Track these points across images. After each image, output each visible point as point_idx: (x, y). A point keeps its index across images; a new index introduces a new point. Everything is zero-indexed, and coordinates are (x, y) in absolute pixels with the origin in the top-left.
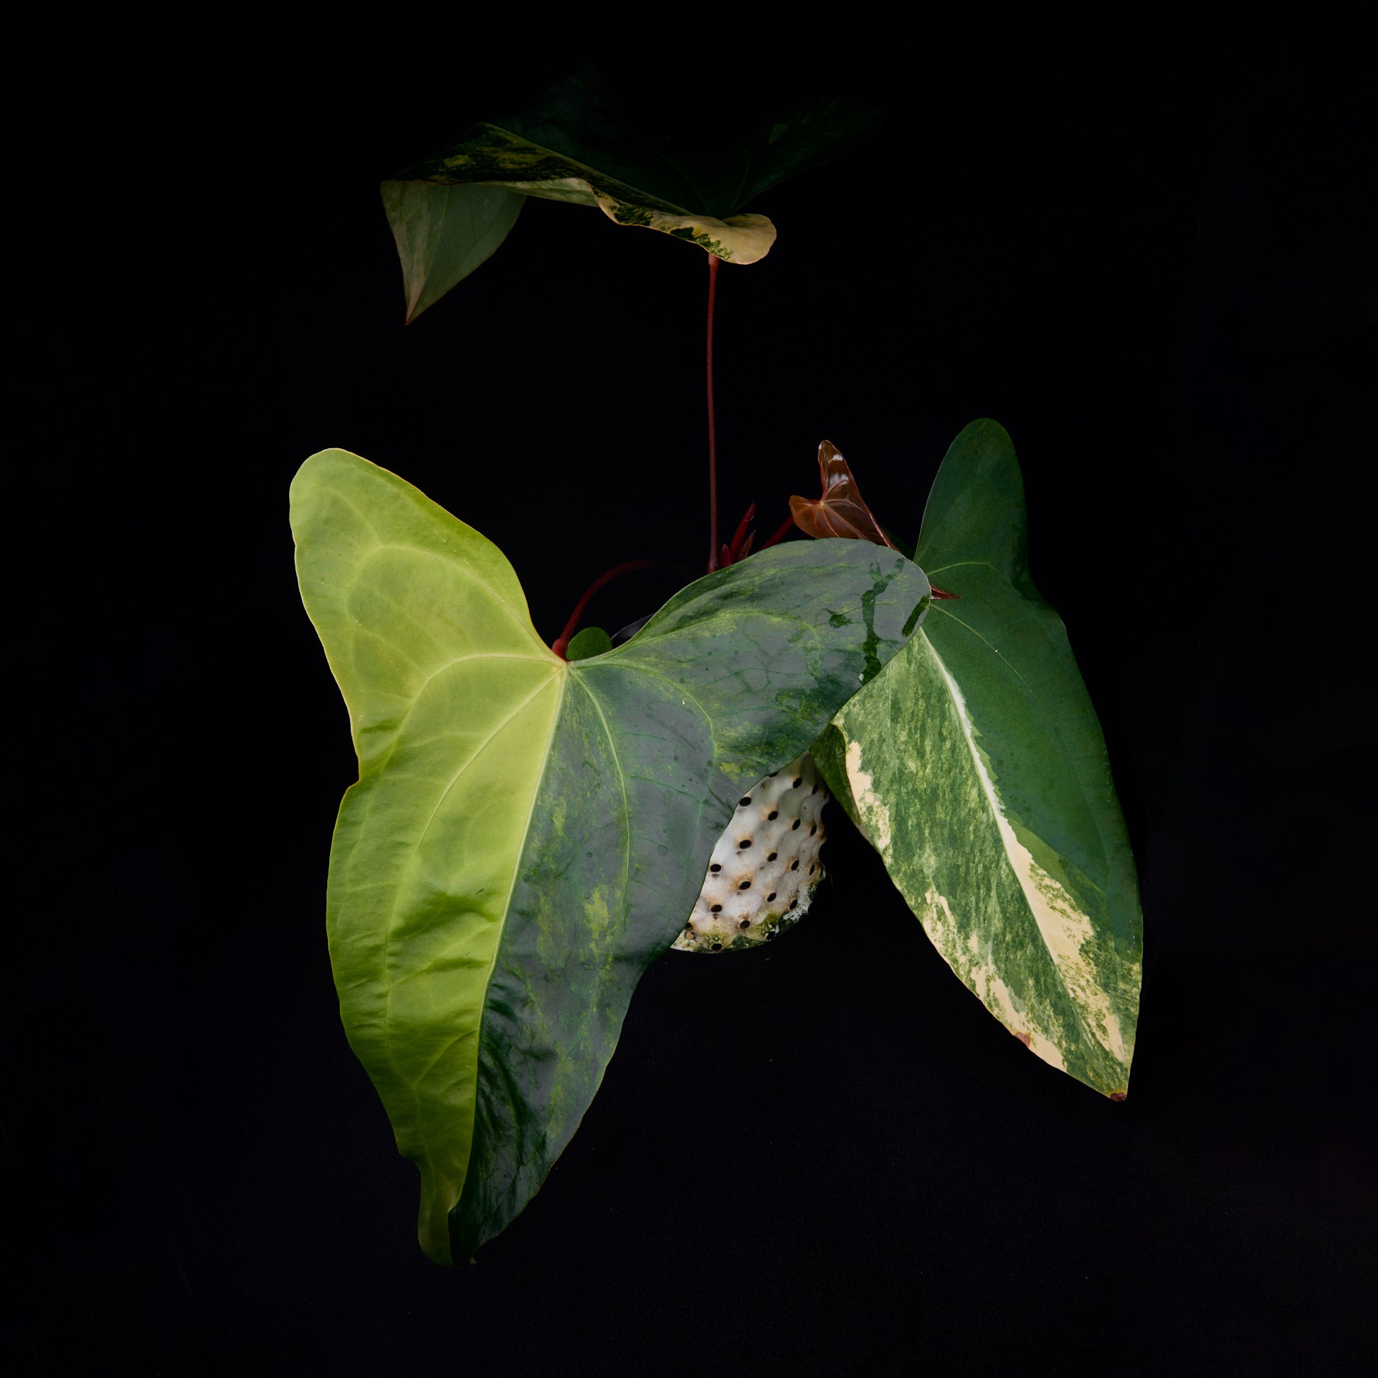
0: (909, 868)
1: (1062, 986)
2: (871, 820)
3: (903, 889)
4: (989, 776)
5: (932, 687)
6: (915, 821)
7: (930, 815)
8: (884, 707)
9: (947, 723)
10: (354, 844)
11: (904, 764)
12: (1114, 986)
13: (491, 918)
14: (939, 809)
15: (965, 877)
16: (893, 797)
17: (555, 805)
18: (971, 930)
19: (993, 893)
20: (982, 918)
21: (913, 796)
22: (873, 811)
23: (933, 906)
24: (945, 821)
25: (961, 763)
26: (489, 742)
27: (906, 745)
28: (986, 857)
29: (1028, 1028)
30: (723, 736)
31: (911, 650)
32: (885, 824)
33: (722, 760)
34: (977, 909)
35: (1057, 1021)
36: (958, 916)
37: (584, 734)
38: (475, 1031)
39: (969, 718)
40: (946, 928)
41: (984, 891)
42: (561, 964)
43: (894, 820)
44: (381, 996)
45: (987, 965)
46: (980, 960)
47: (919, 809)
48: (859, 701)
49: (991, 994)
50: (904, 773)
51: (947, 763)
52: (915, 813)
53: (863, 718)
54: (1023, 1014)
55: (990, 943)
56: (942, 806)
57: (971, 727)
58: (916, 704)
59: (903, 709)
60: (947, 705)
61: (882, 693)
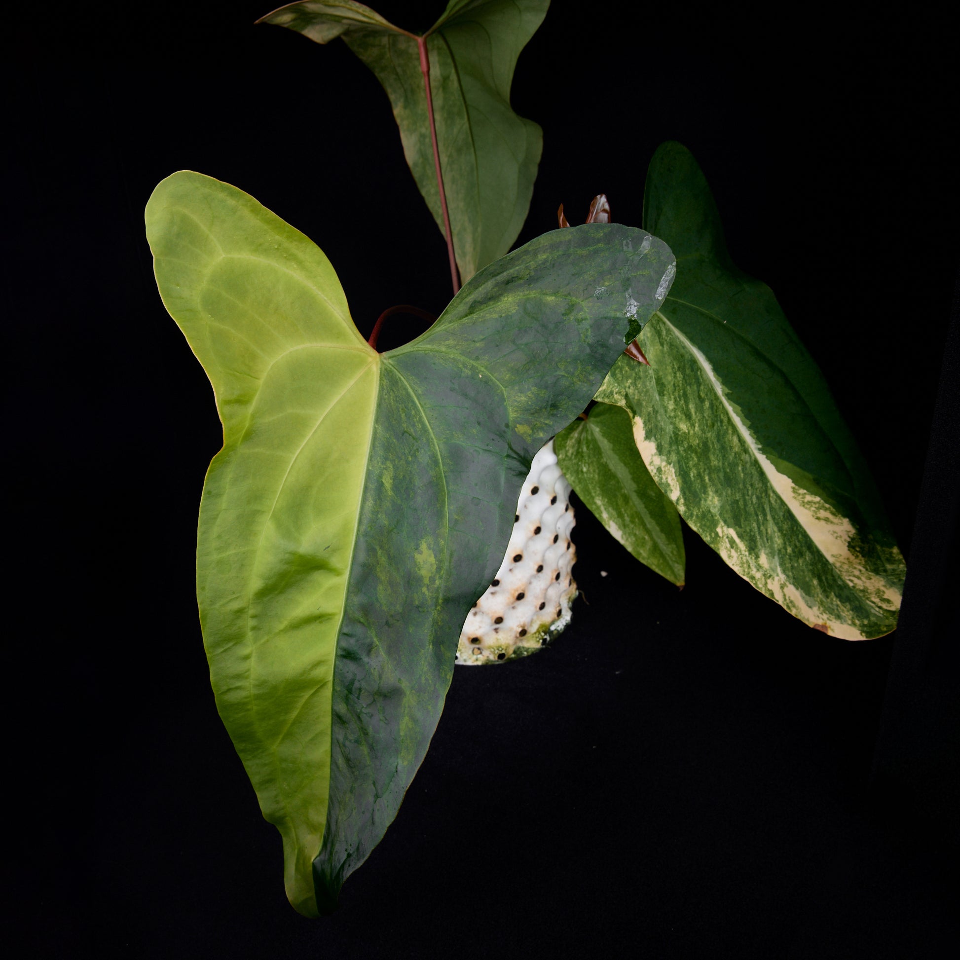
0: (699, 510)
1: (841, 579)
2: (662, 478)
3: (698, 529)
4: (744, 424)
5: (684, 360)
6: (695, 471)
7: (706, 464)
8: (652, 384)
9: (702, 387)
10: (218, 515)
11: (677, 427)
12: (883, 568)
13: (336, 572)
14: (712, 458)
15: (745, 509)
16: (674, 456)
17: (384, 468)
18: (759, 550)
19: (769, 517)
20: (765, 539)
21: (689, 452)
22: (661, 470)
23: (725, 537)
24: (719, 467)
25: (720, 417)
26: (324, 419)
27: (675, 412)
28: (756, 489)
29: (823, 619)
30: (516, 401)
31: (661, 335)
32: (673, 479)
33: (517, 422)
34: (760, 532)
35: (845, 607)
36: (746, 541)
37: (400, 410)
38: (328, 681)
39: (718, 380)
40: (739, 553)
41: (761, 517)
42: (399, 608)
43: (679, 475)
44: (247, 658)
45: (778, 575)
46: (772, 573)
47: (696, 462)
48: (631, 383)
49: (787, 598)
50: (679, 435)
51: (710, 419)
52: (694, 466)
53: (638, 397)
54: (815, 609)
55: (776, 558)
56: (714, 455)
57: (721, 387)
58: (675, 377)
59: (666, 383)
60: (699, 373)
61: (647, 374)
